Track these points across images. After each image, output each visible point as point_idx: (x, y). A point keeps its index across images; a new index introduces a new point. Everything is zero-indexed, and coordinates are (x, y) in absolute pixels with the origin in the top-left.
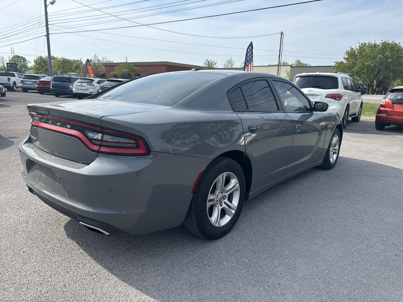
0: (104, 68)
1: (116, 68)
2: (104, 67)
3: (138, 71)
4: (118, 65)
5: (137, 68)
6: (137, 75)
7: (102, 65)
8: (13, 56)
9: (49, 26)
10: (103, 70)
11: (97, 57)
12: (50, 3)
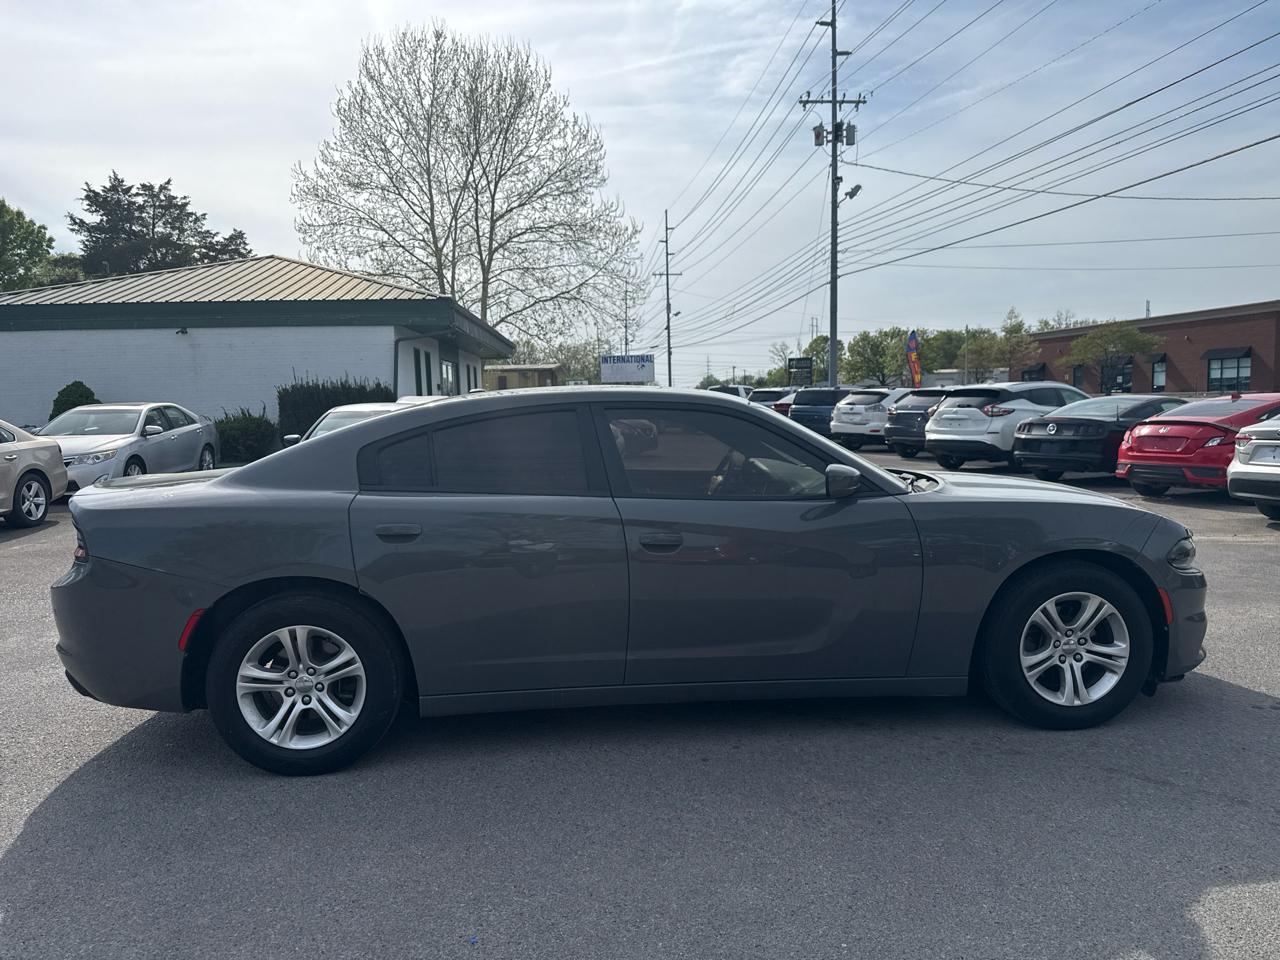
0: (1038, 348)
1: (1073, 343)
2: (1036, 344)
3: (1156, 346)
4: (1081, 336)
5: (1156, 338)
6: (1158, 358)
7: (1029, 339)
8: (815, 337)
9: (840, 256)
10: (1036, 353)
11: (1016, 317)
12: (846, 194)
